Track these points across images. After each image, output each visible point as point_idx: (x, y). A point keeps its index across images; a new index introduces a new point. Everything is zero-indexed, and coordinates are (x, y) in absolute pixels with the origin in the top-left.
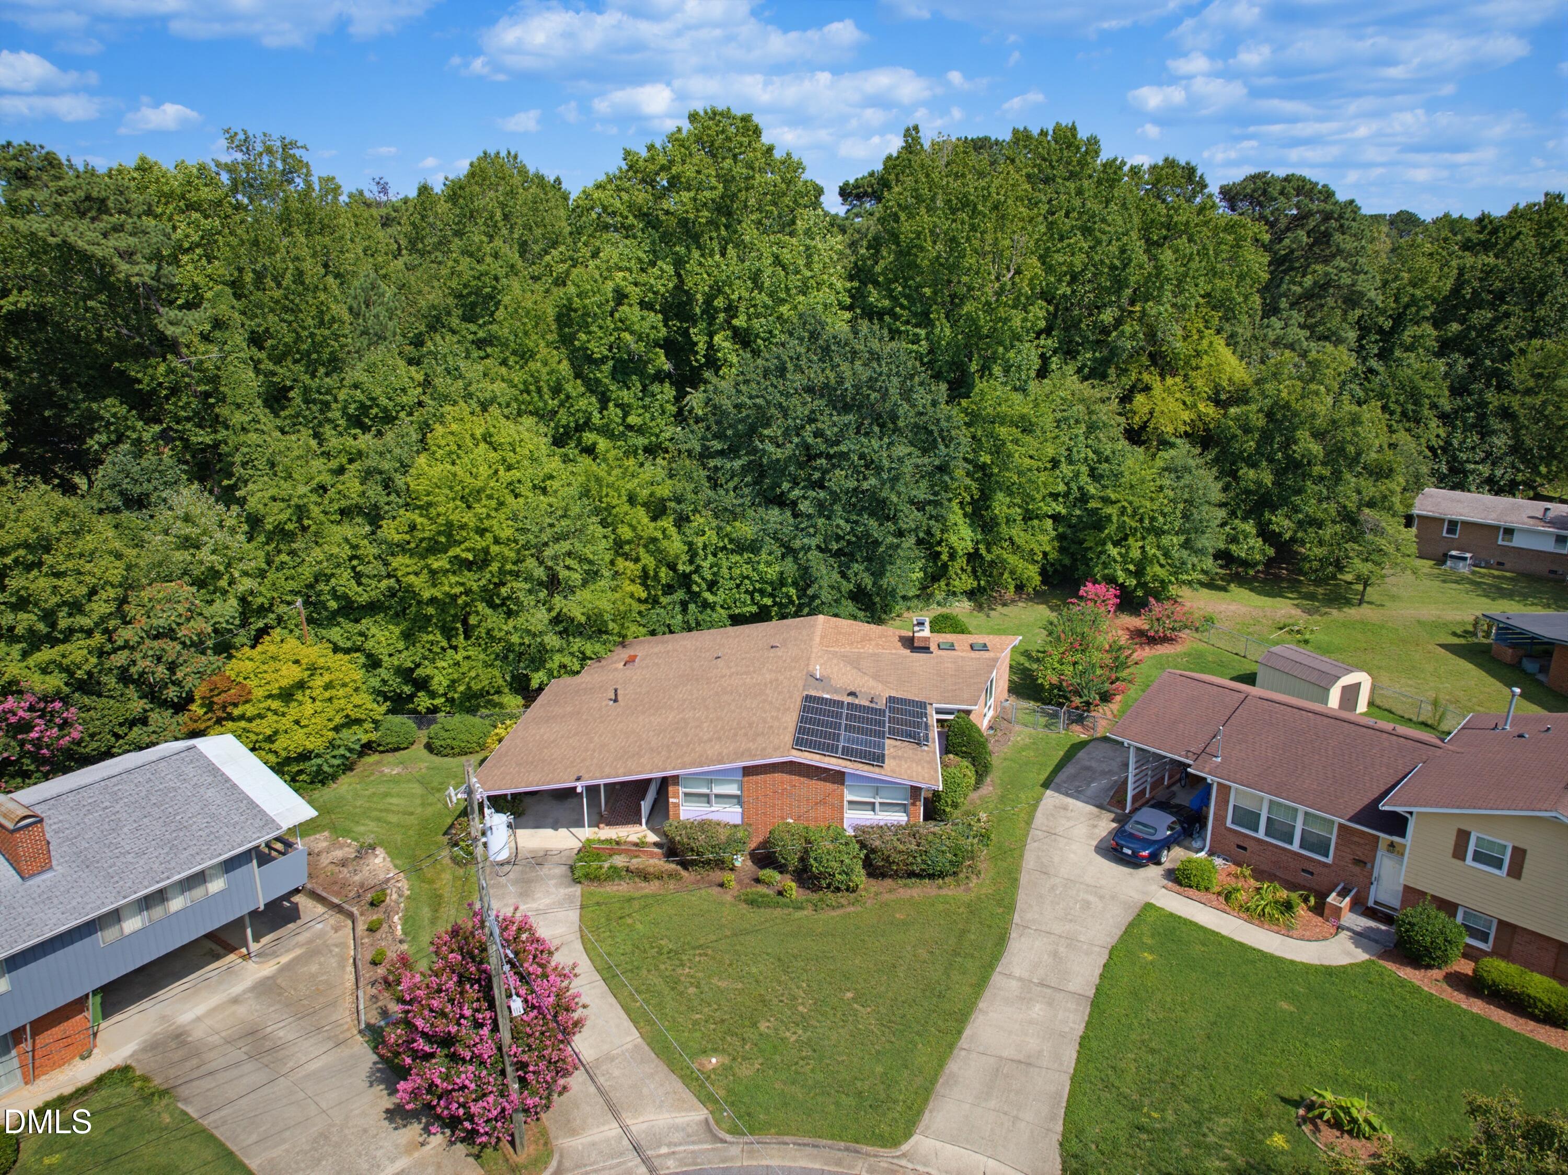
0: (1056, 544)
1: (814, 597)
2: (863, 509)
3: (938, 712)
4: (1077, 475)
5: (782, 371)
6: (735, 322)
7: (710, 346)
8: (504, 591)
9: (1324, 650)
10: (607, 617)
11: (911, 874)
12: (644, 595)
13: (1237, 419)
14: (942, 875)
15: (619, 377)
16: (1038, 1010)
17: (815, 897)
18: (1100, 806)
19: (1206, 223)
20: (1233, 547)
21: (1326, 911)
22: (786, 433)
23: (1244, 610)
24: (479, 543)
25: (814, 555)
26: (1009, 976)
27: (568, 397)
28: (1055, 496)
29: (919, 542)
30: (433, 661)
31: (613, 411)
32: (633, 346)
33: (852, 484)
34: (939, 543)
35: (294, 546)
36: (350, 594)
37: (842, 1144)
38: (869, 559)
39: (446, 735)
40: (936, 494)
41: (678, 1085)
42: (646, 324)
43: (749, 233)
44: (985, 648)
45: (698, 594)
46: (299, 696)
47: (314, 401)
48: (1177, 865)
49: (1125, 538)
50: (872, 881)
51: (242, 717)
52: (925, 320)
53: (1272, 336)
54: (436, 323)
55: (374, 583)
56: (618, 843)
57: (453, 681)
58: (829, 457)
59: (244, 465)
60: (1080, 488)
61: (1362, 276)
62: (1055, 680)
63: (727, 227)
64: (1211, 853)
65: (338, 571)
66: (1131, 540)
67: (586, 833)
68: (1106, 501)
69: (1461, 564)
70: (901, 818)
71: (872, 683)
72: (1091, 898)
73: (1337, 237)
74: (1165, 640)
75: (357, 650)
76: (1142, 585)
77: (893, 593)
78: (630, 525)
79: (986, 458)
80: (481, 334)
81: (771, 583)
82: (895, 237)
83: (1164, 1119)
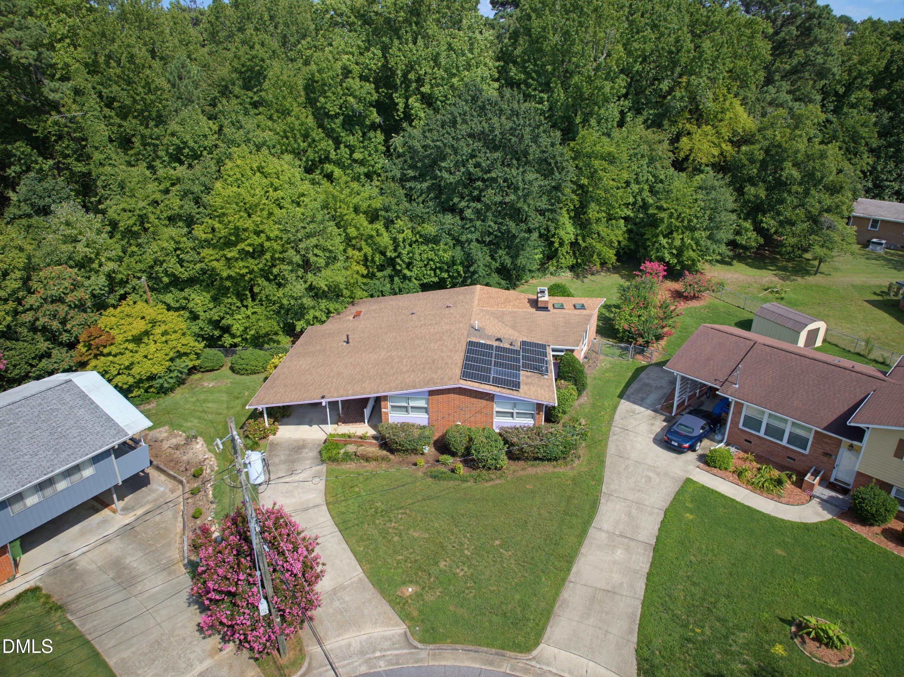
0: (626, 236)
1: (475, 272)
2: (506, 214)
3: (554, 350)
4: (641, 191)
5: (454, 123)
6: (423, 89)
7: (407, 106)
8: (275, 271)
9: (793, 304)
10: (342, 286)
11: (536, 459)
12: (365, 272)
13: (746, 154)
14: (556, 459)
15: (347, 127)
16: (619, 554)
17: (474, 473)
18: (655, 411)
19: (732, 22)
20: (738, 238)
21: (804, 486)
22: (457, 165)
23: (742, 278)
24: (257, 241)
25: (474, 243)
26: (600, 529)
27: (314, 141)
28: (627, 205)
29: (541, 236)
30: (232, 315)
31: (344, 151)
32: (356, 106)
33: (498, 199)
34: (553, 236)
35: (140, 241)
36: (177, 273)
37: (494, 650)
38: (509, 247)
39: (242, 362)
40: (552, 205)
41: (388, 608)
42: (364, 91)
43: (432, 28)
44: (583, 307)
45: (400, 271)
46: (145, 340)
47: (149, 144)
48: (707, 452)
49: (671, 233)
50: (512, 462)
51: (109, 354)
52: (547, 87)
53: (768, 98)
54: (225, 92)
55: (192, 266)
56: (349, 437)
57: (246, 328)
58: (484, 181)
59: (104, 187)
60: (643, 200)
61: (830, 58)
62: (627, 327)
63: (417, 24)
64: (727, 444)
65: (167, 258)
66: (675, 234)
67: (330, 428)
68: (660, 208)
69: (879, 248)
70: (530, 422)
71: (511, 331)
72: (651, 475)
73: (816, 30)
74: (694, 297)
75: (184, 308)
76: (680, 262)
77: (524, 269)
78: (355, 227)
79: (584, 181)
80: (256, 98)
81: (447, 263)
82: (528, 31)
83: (703, 633)
